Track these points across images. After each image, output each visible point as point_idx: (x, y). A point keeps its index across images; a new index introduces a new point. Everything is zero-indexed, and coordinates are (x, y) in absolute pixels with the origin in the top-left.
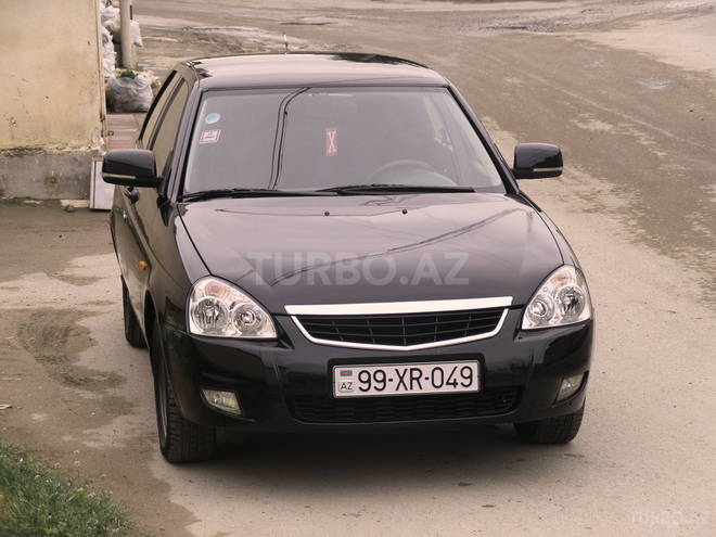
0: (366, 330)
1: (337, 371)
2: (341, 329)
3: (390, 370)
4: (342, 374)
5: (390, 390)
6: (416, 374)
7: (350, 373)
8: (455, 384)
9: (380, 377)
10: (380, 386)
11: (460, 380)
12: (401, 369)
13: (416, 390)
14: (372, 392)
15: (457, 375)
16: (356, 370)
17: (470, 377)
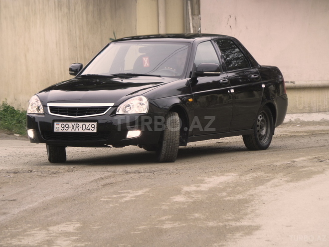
0: (66, 111)
1: (55, 123)
2: (60, 111)
3: (70, 124)
4: (57, 124)
5: (70, 130)
6: (77, 126)
7: (59, 124)
8: (89, 129)
9: (67, 126)
10: (67, 129)
11: (91, 128)
12: (73, 123)
13: (77, 131)
14: (65, 131)
15: (90, 127)
16: (60, 123)
17: (94, 127)
